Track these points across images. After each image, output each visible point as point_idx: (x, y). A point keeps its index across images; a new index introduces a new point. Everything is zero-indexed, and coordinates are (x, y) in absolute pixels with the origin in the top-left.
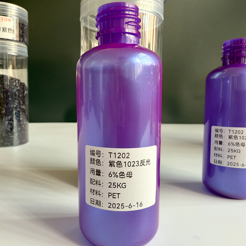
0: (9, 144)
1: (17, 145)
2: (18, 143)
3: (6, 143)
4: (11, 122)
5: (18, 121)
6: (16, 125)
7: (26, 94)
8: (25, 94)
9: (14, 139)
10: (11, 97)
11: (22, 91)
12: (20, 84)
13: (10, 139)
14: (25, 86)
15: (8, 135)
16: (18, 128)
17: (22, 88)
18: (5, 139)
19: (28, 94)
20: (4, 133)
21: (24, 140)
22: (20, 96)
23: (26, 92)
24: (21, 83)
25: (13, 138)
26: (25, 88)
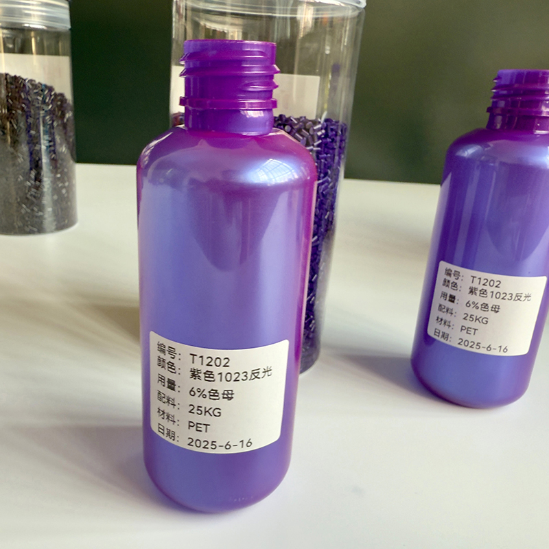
0: (35, 229)
1: (52, 232)
2: (54, 228)
3: (27, 226)
4: (38, 183)
5: (51, 182)
6: (48, 188)
7: (67, 120)
8: (65, 120)
9: (45, 219)
10: (35, 128)
11: (60, 113)
12: (53, 97)
13: (37, 220)
14: (66, 100)
15: (32, 210)
16: (53, 195)
17: (57, 106)
18: (27, 219)
19: (72, 118)
20: (24, 206)
21: (66, 221)
22: (55, 124)
23: (69, 115)
24: (55, 94)
25: (41, 216)
26: (65, 105)
